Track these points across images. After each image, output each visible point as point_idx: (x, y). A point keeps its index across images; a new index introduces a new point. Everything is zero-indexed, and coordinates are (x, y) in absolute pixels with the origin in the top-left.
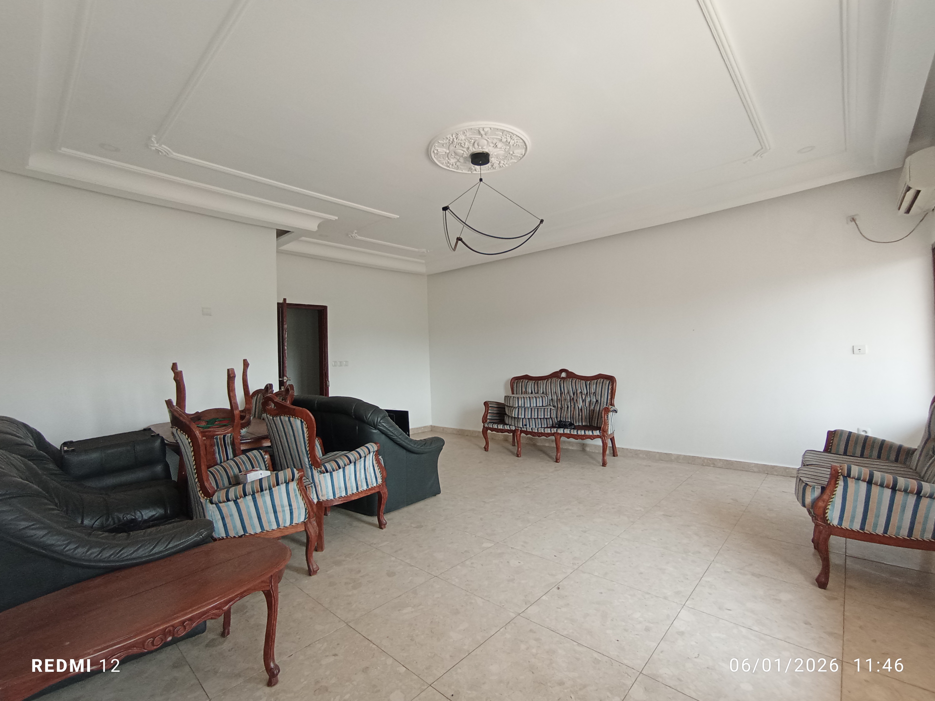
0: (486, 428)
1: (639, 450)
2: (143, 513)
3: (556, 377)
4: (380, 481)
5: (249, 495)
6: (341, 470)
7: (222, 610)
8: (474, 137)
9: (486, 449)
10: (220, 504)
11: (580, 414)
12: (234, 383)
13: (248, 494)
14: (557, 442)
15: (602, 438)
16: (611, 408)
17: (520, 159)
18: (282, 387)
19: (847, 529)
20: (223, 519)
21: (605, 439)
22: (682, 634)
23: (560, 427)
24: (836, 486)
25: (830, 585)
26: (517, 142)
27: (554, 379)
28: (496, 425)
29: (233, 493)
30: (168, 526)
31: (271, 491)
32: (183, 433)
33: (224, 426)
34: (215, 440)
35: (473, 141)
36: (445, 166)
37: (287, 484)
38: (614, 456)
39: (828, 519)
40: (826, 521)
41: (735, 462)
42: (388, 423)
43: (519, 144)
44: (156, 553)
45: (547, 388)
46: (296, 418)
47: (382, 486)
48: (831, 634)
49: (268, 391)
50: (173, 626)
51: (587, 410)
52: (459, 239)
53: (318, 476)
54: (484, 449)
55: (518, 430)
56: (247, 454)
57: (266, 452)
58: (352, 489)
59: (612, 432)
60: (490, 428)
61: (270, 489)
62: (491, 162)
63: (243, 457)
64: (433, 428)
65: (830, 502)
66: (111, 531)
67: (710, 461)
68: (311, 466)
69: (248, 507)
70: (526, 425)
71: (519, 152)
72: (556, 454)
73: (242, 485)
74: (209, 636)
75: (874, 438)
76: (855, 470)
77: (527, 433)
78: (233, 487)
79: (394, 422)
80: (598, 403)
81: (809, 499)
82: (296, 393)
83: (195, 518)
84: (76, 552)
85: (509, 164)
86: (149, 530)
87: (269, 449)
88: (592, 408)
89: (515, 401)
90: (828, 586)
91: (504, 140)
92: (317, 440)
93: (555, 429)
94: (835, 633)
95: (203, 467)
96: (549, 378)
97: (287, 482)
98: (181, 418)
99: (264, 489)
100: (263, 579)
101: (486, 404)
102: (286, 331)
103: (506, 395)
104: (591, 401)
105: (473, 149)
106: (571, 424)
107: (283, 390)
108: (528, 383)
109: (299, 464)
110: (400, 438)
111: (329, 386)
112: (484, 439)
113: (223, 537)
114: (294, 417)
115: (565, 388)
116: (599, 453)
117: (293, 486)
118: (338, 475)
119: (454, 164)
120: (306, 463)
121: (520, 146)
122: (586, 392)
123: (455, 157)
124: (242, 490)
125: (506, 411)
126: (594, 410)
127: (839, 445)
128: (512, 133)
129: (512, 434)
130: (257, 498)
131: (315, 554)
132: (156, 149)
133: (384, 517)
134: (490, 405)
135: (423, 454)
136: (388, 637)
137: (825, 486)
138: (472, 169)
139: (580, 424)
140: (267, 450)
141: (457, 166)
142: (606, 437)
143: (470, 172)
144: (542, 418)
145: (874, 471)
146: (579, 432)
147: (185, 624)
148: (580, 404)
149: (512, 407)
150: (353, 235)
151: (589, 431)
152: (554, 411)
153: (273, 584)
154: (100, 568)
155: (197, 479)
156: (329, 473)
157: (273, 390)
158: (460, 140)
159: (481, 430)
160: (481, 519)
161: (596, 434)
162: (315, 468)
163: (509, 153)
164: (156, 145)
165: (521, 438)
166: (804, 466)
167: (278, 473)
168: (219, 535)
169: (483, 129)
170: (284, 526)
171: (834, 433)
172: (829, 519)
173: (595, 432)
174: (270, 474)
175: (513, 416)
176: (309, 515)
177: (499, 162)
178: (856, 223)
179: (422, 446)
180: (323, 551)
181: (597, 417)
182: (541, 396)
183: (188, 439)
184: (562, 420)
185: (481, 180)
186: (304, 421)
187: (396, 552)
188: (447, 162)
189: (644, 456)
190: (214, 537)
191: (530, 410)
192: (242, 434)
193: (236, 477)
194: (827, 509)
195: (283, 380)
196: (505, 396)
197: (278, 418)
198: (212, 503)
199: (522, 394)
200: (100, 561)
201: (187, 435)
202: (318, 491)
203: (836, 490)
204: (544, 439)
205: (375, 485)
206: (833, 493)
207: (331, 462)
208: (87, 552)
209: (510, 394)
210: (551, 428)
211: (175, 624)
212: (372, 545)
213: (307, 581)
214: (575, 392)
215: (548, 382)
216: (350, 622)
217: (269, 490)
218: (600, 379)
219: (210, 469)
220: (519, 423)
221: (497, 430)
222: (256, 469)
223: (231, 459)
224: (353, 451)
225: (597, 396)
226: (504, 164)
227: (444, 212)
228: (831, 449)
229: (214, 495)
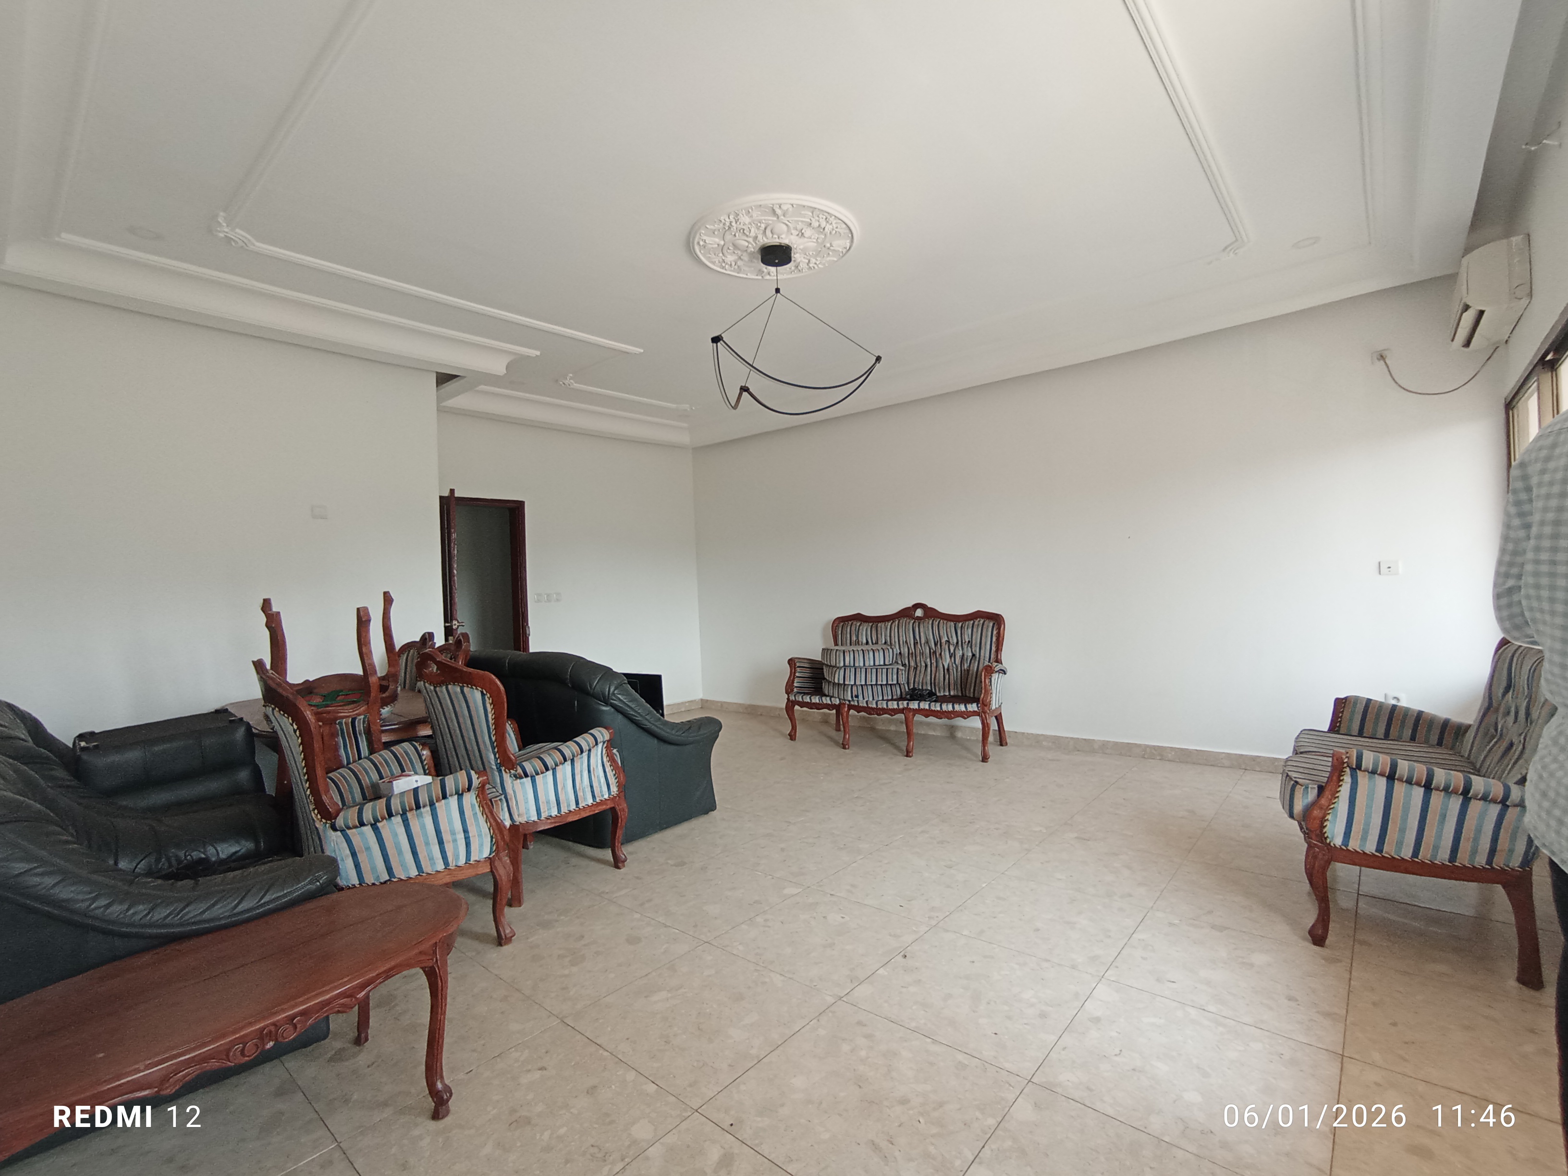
0: (792, 701)
1: (1042, 735)
2: (219, 849)
3: (907, 616)
4: (614, 790)
5: (397, 814)
6: (550, 773)
7: (356, 998)
8: (765, 220)
9: (792, 736)
10: (348, 832)
11: (947, 677)
12: (368, 631)
13: (394, 814)
14: (908, 723)
15: (982, 716)
16: (996, 666)
17: (843, 257)
18: (450, 638)
19: (1356, 851)
20: (354, 854)
21: (986, 716)
22: (1097, 1020)
23: (912, 699)
24: (1340, 784)
25: (1330, 939)
26: (837, 228)
27: (903, 621)
28: (808, 697)
29: (370, 812)
30: (263, 868)
31: (433, 807)
32: (284, 715)
33: (354, 702)
34: (337, 726)
35: (763, 226)
36: (717, 266)
37: (459, 797)
38: (1001, 745)
39: (1327, 837)
40: (1323, 839)
41: (1195, 752)
42: (627, 694)
43: (841, 231)
44: (242, 912)
45: (893, 635)
46: (473, 688)
47: (617, 798)
48: (1327, 1015)
49: (426, 645)
50: (274, 1024)
51: (957, 670)
52: (744, 389)
53: (512, 783)
54: (789, 737)
55: (844, 704)
56: (392, 748)
57: (424, 745)
58: (569, 804)
59: (997, 706)
60: (799, 701)
61: (432, 804)
62: (795, 261)
63: (387, 754)
64: (704, 704)
65: (1331, 809)
66: (166, 877)
67: (1156, 751)
68: (500, 766)
69: (395, 835)
70: (857, 696)
71: (840, 244)
72: (906, 743)
73: (384, 801)
74: (332, 1045)
75: (1407, 708)
76: (1368, 759)
77: (858, 709)
78: (369, 802)
79: (638, 693)
80: (976, 658)
81: (1298, 807)
82: (473, 647)
83: (306, 854)
84: (108, 911)
85: (824, 264)
86: (231, 875)
87: (429, 741)
88: (966, 667)
89: (839, 656)
90: (1327, 942)
91: (816, 224)
92: (510, 725)
93: (905, 703)
94: (1336, 1014)
95: (319, 772)
96: (895, 619)
97: (460, 792)
98: (280, 690)
99: (422, 806)
100: (423, 947)
101: (791, 662)
102: (454, 544)
103: (824, 647)
104: (963, 655)
105: (764, 238)
106: (931, 694)
107: (451, 642)
108: (861, 628)
109: (480, 762)
110: (646, 719)
111: (529, 635)
112: (789, 721)
113: (354, 885)
114: (470, 686)
115: (922, 634)
116: (977, 740)
117: (470, 799)
118: (545, 781)
119: (733, 264)
120: (491, 761)
121: (842, 234)
122: (955, 641)
123: (734, 253)
124: (385, 807)
125: (825, 674)
126: (968, 671)
127: (1351, 720)
128: (828, 213)
129: (834, 711)
130: (409, 820)
131: (507, 910)
132: (226, 236)
133: (623, 849)
134: (798, 664)
135: (686, 745)
136: (628, 1039)
137: (1324, 785)
138: (763, 272)
139: (947, 694)
140: (426, 741)
141: (738, 267)
142: (988, 713)
143: (760, 278)
144: (884, 685)
145: (1399, 760)
146: (944, 707)
147: (294, 1021)
148: (947, 661)
149: (834, 667)
150: (566, 382)
151: (959, 705)
152: (903, 672)
153: (438, 956)
154: (151, 937)
155: (309, 790)
156: (529, 778)
157: (435, 643)
158: (742, 224)
159: (784, 706)
160: (782, 850)
161: (971, 710)
162: (507, 770)
163: (825, 246)
164: (224, 230)
165: (850, 717)
166: (1297, 754)
167: (444, 779)
168: (347, 882)
169: (780, 207)
170: (456, 866)
171: (1344, 701)
172: (1330, 836)
173: (970, 705)
174: (431, 781)
175: (836, 681)
176: (497, 847)
177: (807, 261)
178: (1385, 363)
179: (684, 733)
180: (520, 906)
181: (973, 681)
182: (882, 648)
183: (292, 725)
184: (916, 686)
185: (778, 291)
186: (487, 692)
187: (642, 904)
188: (721, 260)
189: (1050, 744)
190: (338, 885)
191: (863, 671)
192: (383, 716)
193: (375, 786)
194: (1325, 821)
195: (451, 626)
196: (823, 649)
197: (444, 687)
198: (334, 829)
199: (851, 645)
200: (151, 925)
201: (290, 718)
202: (513, 808)
203: (1340, 791)
204: (887, 718)
205: (606, 796)
206: (1334, 795)
207: (532, 760)
208: (128, 910)
209: (831, 644)
210: (898, 700)
211: (278, 1021)
212: (602, 895)
213: (495, 955)
214: (938, 642)
215: (894, 624)
216: (566, 1017)
217: (430, 806)
218: (979, 619)
219: (330, 775)
220: (845, 692)
221: (811, 706)
222: (407, 773)
223: (365, 758)
224: (570, 742)
225: (973, 647)
226: (816, 264)
227: (715, 345)
228: (1339, 727)
229: (337, 815)
